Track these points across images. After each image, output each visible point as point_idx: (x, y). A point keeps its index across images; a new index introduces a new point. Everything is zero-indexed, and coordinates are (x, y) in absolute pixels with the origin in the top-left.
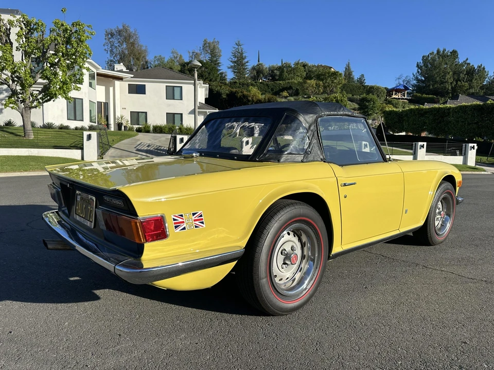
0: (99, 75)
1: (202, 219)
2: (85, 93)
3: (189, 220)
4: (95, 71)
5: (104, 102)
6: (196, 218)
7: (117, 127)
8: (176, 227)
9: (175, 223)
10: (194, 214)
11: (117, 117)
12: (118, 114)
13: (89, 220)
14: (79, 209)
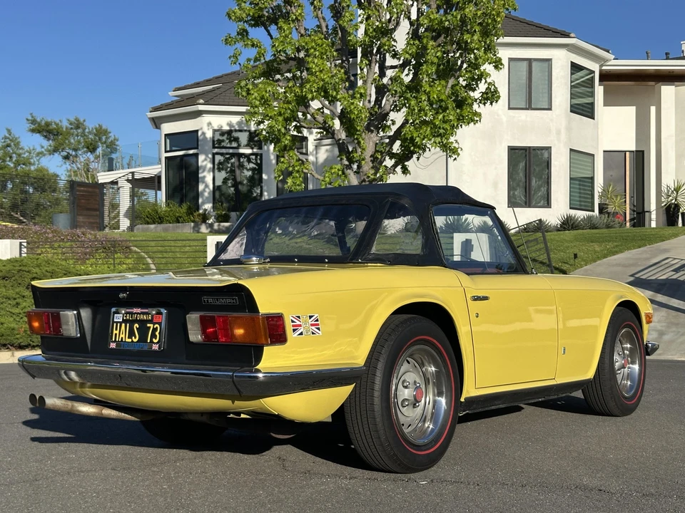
0: (606, 77)
1: (318, 325)
2: (558, 132)
3: (306, 325)
4: (595, 67)
5: (634, 149)
6: (313, 323)
7: (663, 218)
8: (294, 330)
9: (293, 326)
10: (311, 317)
11: (664, 189)
12: (669, 180)
13: (151, 342)
14: (120, 334)
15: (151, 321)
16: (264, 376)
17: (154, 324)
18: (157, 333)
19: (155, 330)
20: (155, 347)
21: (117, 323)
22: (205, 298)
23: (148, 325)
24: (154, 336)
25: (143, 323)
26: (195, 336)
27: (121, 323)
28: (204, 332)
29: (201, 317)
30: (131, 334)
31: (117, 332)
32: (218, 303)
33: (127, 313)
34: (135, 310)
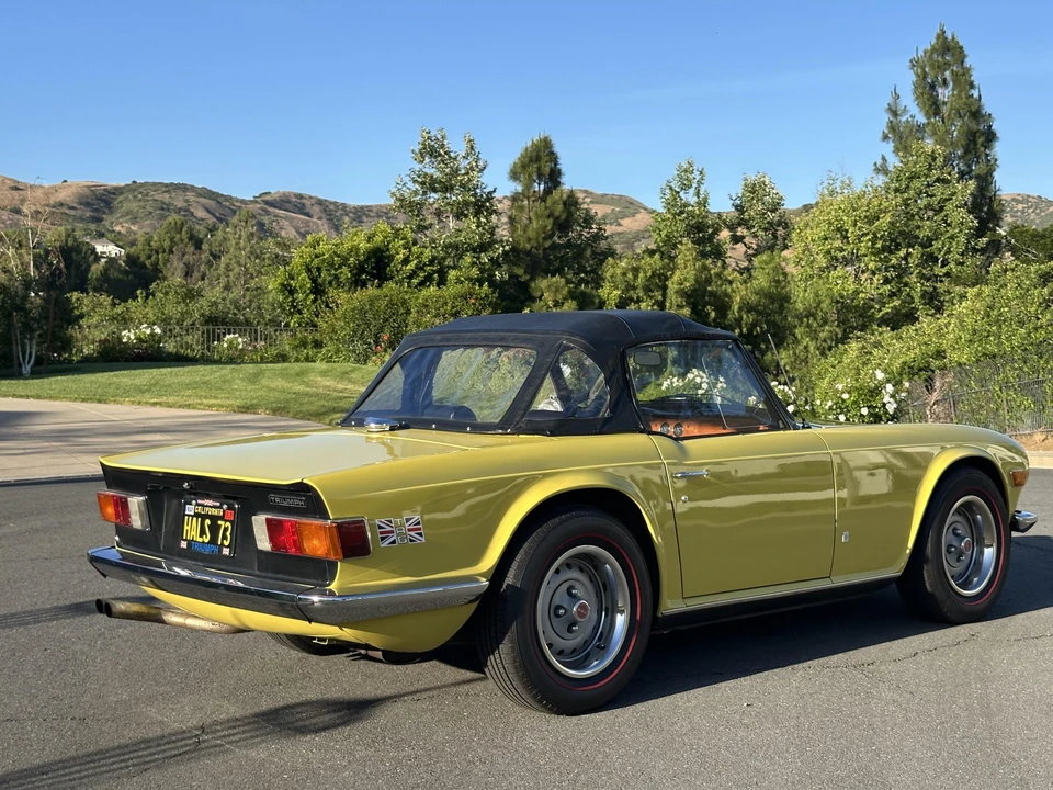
1: (419, 529)
3: (401, 531)
6: (412, 527)
8: (382, 539)
9: (381, 533)
10: (409, 520)
13: (222, 545)
14: (191, 530)
15: (222, 518)
16: (320, 601)
17: (226, 521)
18: (228, 534)
19: (226, 529)
20: (226, 551)
21: (189, 515)
22: (272, 496)
23: (220, 522)
24: (224, 537)
25: (214, 519)
26: (263, 543)
27: (193, 516)
28: (272, 539)
29: (267, 520)
30: (202, 533)
31: (189, 528)
32: (285, 504)
33: (198, 505)
34: (207, 502)
